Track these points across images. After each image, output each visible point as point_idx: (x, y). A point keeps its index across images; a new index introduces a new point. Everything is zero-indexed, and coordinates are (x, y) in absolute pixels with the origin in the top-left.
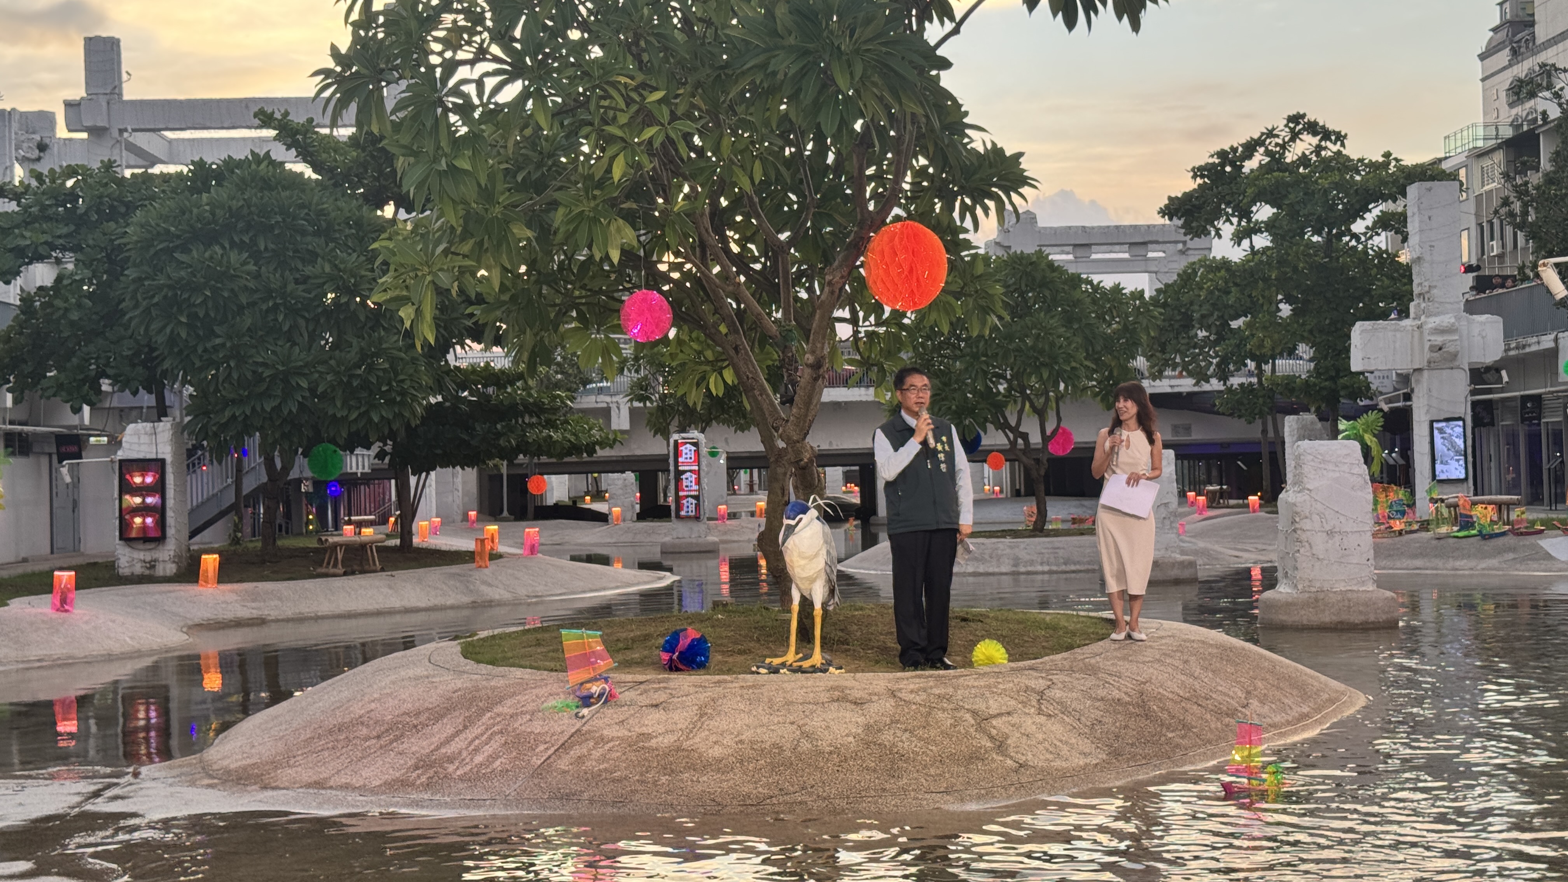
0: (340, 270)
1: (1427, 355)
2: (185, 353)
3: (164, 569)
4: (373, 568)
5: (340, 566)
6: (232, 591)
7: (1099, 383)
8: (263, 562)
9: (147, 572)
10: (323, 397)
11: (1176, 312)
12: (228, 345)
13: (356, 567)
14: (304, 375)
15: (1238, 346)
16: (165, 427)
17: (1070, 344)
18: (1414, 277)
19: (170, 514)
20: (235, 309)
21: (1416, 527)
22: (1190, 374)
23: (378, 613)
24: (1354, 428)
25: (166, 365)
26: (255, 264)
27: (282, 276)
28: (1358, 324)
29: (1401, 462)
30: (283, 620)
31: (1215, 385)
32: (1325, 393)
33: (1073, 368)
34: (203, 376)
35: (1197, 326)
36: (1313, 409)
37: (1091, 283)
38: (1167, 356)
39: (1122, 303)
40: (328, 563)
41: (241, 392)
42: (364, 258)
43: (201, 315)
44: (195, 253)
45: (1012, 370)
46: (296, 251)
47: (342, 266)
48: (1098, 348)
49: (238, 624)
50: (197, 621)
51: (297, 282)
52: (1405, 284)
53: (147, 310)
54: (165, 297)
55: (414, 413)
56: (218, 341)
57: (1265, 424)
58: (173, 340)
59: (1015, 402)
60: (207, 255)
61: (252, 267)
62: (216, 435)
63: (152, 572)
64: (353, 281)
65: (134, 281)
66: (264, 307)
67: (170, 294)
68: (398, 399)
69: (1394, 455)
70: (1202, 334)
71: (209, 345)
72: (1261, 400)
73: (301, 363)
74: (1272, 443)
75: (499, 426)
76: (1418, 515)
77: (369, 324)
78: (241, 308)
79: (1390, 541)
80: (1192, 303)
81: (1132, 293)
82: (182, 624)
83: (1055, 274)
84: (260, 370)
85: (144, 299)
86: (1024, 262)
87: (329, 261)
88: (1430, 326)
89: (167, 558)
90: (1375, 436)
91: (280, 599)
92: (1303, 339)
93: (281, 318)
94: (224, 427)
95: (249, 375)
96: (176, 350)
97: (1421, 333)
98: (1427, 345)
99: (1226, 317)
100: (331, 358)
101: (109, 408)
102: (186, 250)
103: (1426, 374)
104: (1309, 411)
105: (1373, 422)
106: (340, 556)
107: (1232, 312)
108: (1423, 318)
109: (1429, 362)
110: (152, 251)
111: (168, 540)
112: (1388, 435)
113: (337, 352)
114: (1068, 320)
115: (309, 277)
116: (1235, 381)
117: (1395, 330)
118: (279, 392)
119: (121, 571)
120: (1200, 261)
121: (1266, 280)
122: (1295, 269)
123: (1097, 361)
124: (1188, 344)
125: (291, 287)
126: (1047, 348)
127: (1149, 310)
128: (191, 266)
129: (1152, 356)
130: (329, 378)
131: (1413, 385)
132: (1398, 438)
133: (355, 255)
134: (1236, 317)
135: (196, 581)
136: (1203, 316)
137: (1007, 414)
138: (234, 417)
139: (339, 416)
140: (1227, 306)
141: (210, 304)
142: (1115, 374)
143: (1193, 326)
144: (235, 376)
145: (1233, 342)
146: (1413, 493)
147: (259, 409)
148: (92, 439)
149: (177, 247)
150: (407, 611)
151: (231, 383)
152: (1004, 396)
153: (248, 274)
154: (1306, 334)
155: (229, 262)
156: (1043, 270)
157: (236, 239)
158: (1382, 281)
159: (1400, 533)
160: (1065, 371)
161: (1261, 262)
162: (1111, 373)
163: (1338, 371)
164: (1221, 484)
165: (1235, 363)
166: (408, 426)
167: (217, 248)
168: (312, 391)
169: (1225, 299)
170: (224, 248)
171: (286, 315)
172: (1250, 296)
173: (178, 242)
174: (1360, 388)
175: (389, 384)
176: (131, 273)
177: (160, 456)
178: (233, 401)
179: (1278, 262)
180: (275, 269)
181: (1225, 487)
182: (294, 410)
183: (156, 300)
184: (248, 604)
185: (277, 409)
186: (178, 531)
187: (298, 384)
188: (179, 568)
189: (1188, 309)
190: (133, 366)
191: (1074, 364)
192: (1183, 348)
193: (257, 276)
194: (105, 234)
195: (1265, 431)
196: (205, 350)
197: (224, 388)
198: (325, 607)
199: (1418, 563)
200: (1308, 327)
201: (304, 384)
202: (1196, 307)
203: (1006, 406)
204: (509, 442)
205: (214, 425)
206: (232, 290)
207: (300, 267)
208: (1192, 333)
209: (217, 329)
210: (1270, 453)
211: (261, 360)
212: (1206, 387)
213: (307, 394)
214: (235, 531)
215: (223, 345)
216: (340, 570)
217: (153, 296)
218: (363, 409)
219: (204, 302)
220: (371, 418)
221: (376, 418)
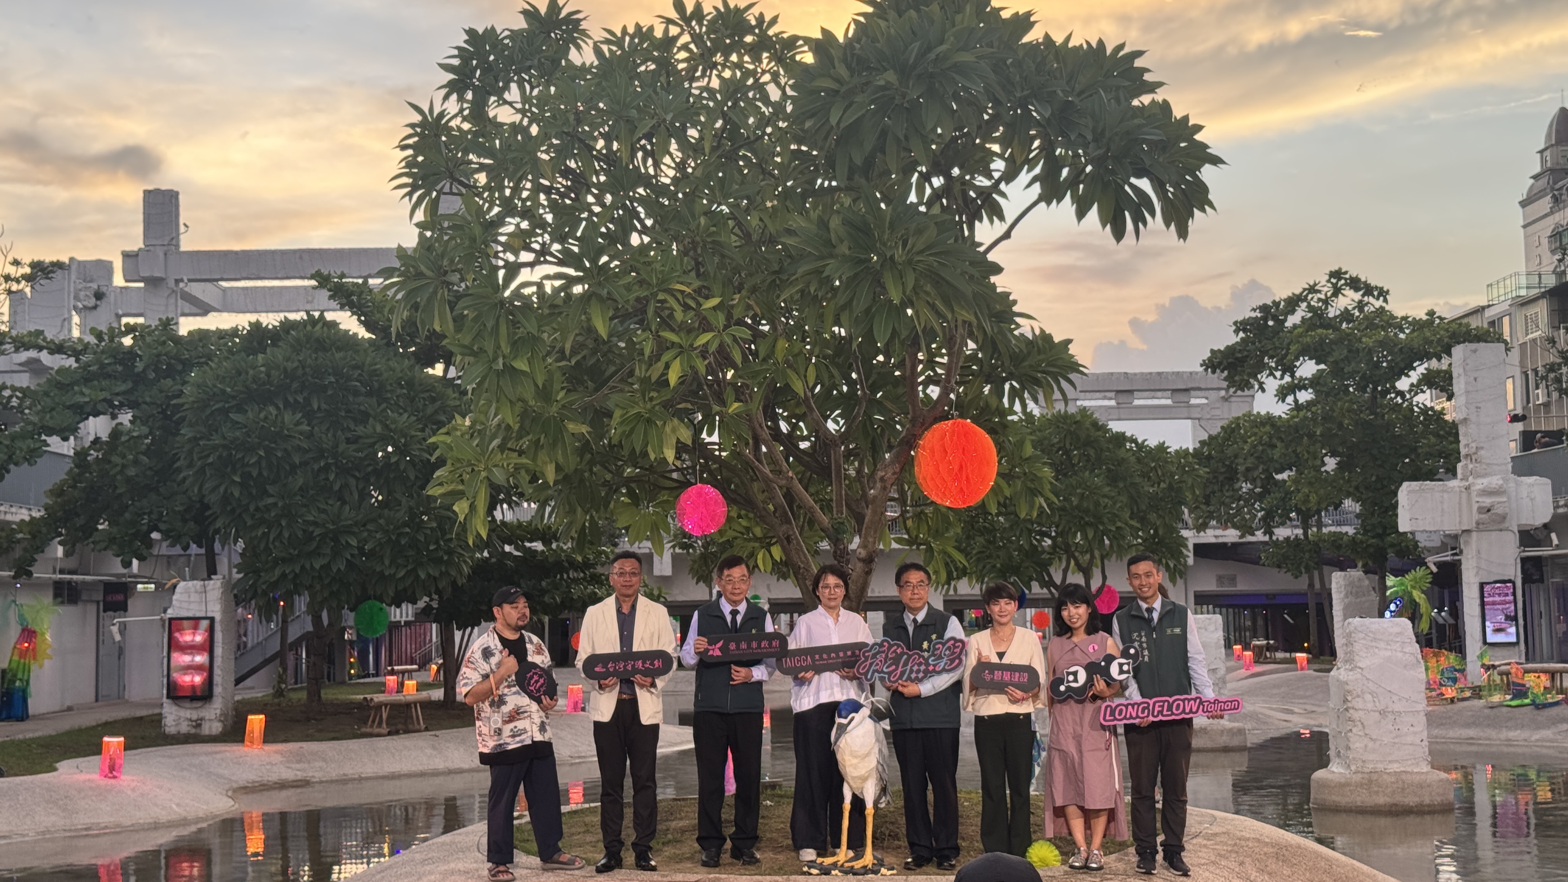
0: (391, 430)
1: (1476, 516)
2: (238, 511)
3: (210, 728)
4: (417, 727)
5: (384, 725)
6: (276, 752)
7: (1144, 540)
8: (308, 720)
9: (193, 731)
10: (371, 554)
11: (1220, 464)
12: (280, 504)
13: (400, 726)
14: (353, 534)
15: (1283, 499)
16: (215, 585)
17: (1115, 503)
18: (1461, 438)
19: (217, 671)
20: (288, 468)
21: (1468, 694)
22: (1235, 527)
23: (422, 775)
24: (1402, 584)
25: (219, 524)
26: (308, 425)
27: (334, 436)
28: (1405, 484)
29: (1452, 621)
30: (327, 782)
31: (1260, 536)
32: (1372, 550)
33: (1118, 528)
34: (253, 534)
35: (1242, 479)
36: (1360, 564)
37: (1135, 441)
38: (1212, 508)
39: (1167, 462)
40: (373, 721)
41: (291, 551)
42: (414, 418)
43: (255, 474)
44: (250, 414)
45: (1057, 527)
46: (348, 411)
47: (393, 426)
48: (1144, 508)
49: (282, 785)
50: (242, 783)
51: (348, 441)
52: (1451, 443)
53: (202, 470)
54: (220, 457)
55: (460, 572)
56: (270, 500)
57: (1311, 579)
58: (226, 499)
59: (1060, 559)
60: (262, 415)
61: (305, 428)
62: (265, 593)
63: (198, 731)
64: (403, 441)
65: (189, 440)
66: (316, 467)
67: (225, 454)
68: (446, 558)
69: (1443, 614)
70: (1246, 487)
71: (261, 504)
72: (1307, 555)
73: (350, 522)
74: (1318, 595)
75: (544, 584)
76: (1469, 677)
77: (419, 483)
78: (294, 468)
79: (1442, 709)
80: (1236, 456)
81: (1177, 452)
82: (227, 787)
83: (1100, 433)
84: (311, 529)
85: (199, 459)
86: (1068, 421)
87: (381, 422)
88: (1478, 487)
89: (213, 717)
90: (1423, 592)
91: (324, 760)
92: (1348, 495)
93: (332, 477)
94: (274, 585)
95: (300, 534)
96: (229, 508)
97: (1469, 494)
98: (1475, 507)
99: (1271, 470)
100: (380, 517)
101: (158, 556)
102: (240, 409)
103: (1474, 534)
104: (1355, 567)
105: (1421, 578)
106: (385, 716)
107: (1277, 466)
108: (1470, 478)
109: (1478, 524)
110: (208, 412)
111: (215, 699)
112: (1436, 589)
113: (386, 511)
114: (1113, 479)
115: (360, 437)
116: (1282, 533)
117: (1443, 491)
118: (328, 551)
119: (167, 730)
120: (1244, 415)
121: (1311, 435)
122: (1340, 425)
123: (1143, 520)
124: (1232, 496)
125: (342, 447)
126: (1091, 507)
127: (1194, 469)
128: (246, 427)
129: (1196, 508)
130: (378, 536)
131: (1462, 547)
132: (1446, 592)
133: (406, 415)
134: (1281, 471)
135: (242, 741)
136: (1248, 470)
137: (1052, 570)
138: (284, 575)
139: (387, 573)
140: (1272, 460)
141: (264, 464)
142: (1161, 532)
143: (1238, 480)
144: (286, 535)
145: (1278, 495)
146: (1464, 657)
147: (308, 566)
148: (140, 586)
149: (232, 407)
150: (450, 772)
151: (281, 542)
152: (1049, 553)
153: (301, 434)
154: (1351, 490)
155: (283, 422)
156: (1088, 429)
157: (291, 400)
158: (1429, 439)
159: (1452, 701)
160: (1110, 531)
161: (1306, 418)
162: (1156, 531)
163: (1385, 528)
164: (1267, 638)
165: (1280, 516)
166: (454, 583)
167: (272, 409)
168: (361, 549)
169: (1269, 452)
170: (278, 408)
171: (337, 474)
172: (1294, 451)
173: (234, 402)
174: (1407, 547)
175: (437, 543)
176: (186, 432)
177: (210, 615)
178: (284, 560)
179: (1323, 418)
180: (328, 430)
181: (1272, 642)
182: (342, 568)
183: (211, 460)
184: (293, 766)
185: (326, 567)
186: (225, 689)
187: (347, 542)
188: (225, 726)
189: (1232, 462)
190: (185, 521)
191: (1119, 524)
192: (1227, 500)
193: (309, 436)
194: (161, 391)
195: (1311, 585)
196: (257, 509)
197: (275, 547)
198: (369, 769)
199: (1471, 732)
200: (1354, 484)
201: (354, 542)
202: (1241, 460)
203: (1050, 564)
204: (554, 599)
205: (264, 583)
206: (286, 450)
207: (352, 426)
208: (1237, 486)
209: (270, 489)
210: (1317, 604)
211: (312, 518)
212: (1250, 538)
213: (356, 552)
214: (279, 683)
215: (275, 504)
216: (384, 729)
217: (208, 456)
218: (409, 568)
219: (258, 462)
220: (418, 576)
221: (423, 576)
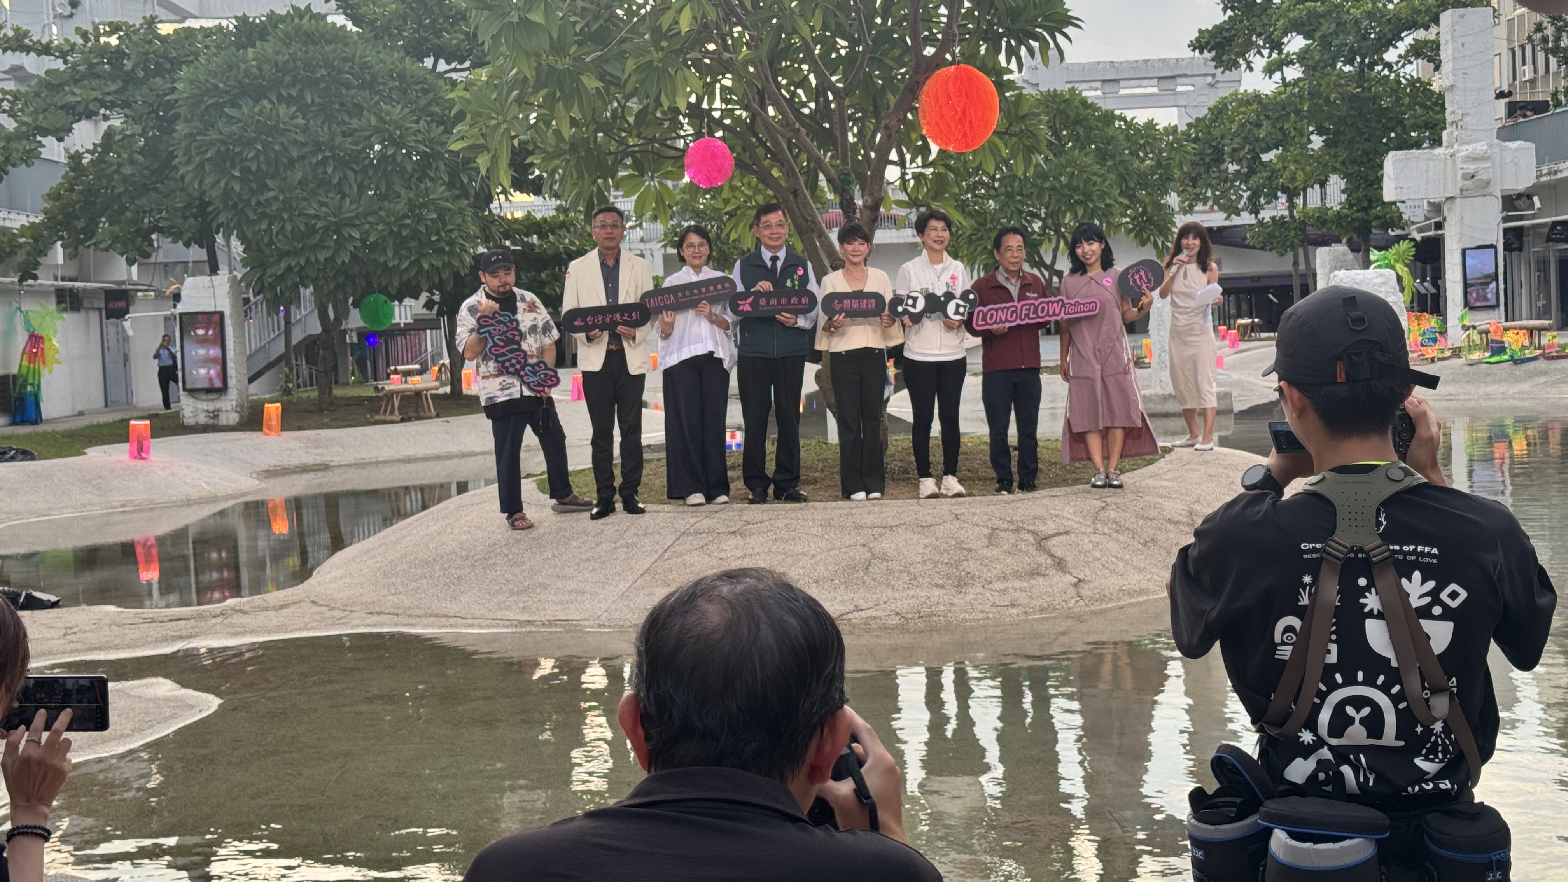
0: (385, 122)
1: (1460, 183)
2: (240, 206)
3: (227, 419)
4: (428, 414)
5: (397, 412)
6: (295, 438)
7: (1133, 219)
8: (321, 411)
9: (211, 422)
10: (374, 247)
11: (1207, 146)
12: (281, 197)
13: (412, 414)
14: (356, 226)
15: (1269, 178)
16: (222, 279)
17: (1104, 181)
18: (1447, 105)
19: (230, 365)
20: (286, 161)
21: (1450, 353)
22: (1222, 208)
23: (437, 458)
24: (1386, 258)
25: (222, 219)
26: (303, 118)
27: (330, 129)
28: (1392, 154)
29: (1433, 290)
30: (345, 465)
31: (1246, 218)
32: (1357, 224)
33: (1107, 205)
34: (257, 228)
35: (1228, 160)
36: (1344, 241)
37: (1124, 119)
38: (1198, 190)
39: (1155, 139)
40: (385, 411)
41: (296, 244)
42: (408, 110)
43: (254, 168)
44: (245, 109)
45: (1047, 208)
46: (342, 104)
47: (388, 118)
48: (1132, 185)
49: (303, 469)
50: (265, 467)
51: (344, 134)
52: (1438, 113)
53: (201, 165)
54: (218, 152)
55: (462, 262)
56: (271, 194)
57: (1296, 257)
58: (227, 193)
59: (1050, 240)
60: (257, 109)
61: (300, 121)
62: (272, 286)
63: (216, 422)
64: (398, 132)
65: (186, 137)
66: (314, 160)
67: (223, 149)
68: (447, 249)
69: (1426, 284)
70: (1233, 168)
71: (262, 198)
72: (1293, 233)
73: (352, 214)
74: (1303, 275)
75: (543, 275)
76: (1450, 342)
77: (416, 175)
78: (292, 162)
80: (1223, 137)
81: (1165, 129)
82: (251, 470)
83: (1089, 111)
84: (313, 222)
85: (197, 155)
86: (1057, 100)
87: (374, 113)
88: (1463, 154)
89: (230, 408)
90: (1406, 265)
91: (342, 446)
92: (1334, 170)
93: (330, 171)
94: (281, 278)
95: (303, 227)
96: (231, 203)
97: (1454, 161)
98: (1460, 172)
99: (1258, 150)
100: (380, 209)
101: (161, 263)
102: (235, 105)
103: (1458, 201)
104: (1340, 242)
105: (1404, 253)
106: (396, 404)
107: (1263, 145)
108: (1456, 146)
109: (1462, 190)
110: (203, 107)
111: (230, 390)
112: (1419, 264)
113: (386, 203)
114: (1102, 156)
115: (356, 130)
116: (1266, 215)
117: (1428, 159)
118: (332, 244)
119: (186, 421)
120: (1231, 95)
121: (1298, 112)
122: (1327, 100)
123: (1131, 197)
124: (1218, 177)
125: (339, 140)
126: (1081, 185)
127: (1182, 146)
128: (241, 121)
129: (1182, 191)
130: (380, 227)
131: (1446, 214)
132: (1429, 267)
133: (399, 107)
134: (1268, 150)
135: (260, 429)
136: (1234, 150)
137: (1042, 251)
138: (289, 269)
139: (390, 265)
140: (1258, 140)
141: (262, 158)
142: (1149, 210)
143: (1224, 161)
144: (289, 228)
145: (1265, 175)
146: (1445, 321)
147: (313, 259)
148: (140, 294)
149: (226, 102)
150: (463, 455)
151: (285, 236)
152: (1039, 235)
153: (297, 127)
154: (1338, 165)
155: (278, 116)
156: (1077, 107)
157: (284, 93)
158: (1415, 110)
159: (1436, 359)
160: (1100, 208)
161: (1293, 94)
162: (1145, 209)
163: (1370, 202)
164: (1251, 317)
165: (1266, 196)
166: (456, 274)
167: (265, 102)
168: (363, 240)
169: (1256, 132)
170: (272, 102)
171: (335, 168)
172: (1281, 129)
173: (227, 98)
174: (1392, 218)
175: (438, 234)
176: (183, 128)
177: (218, 309)
178: (288, 254)
179: (1309, 94)
180: (323, 123)
181: (1256, 320)
182: (347, 260)
183: (209, 155)
184: (312, 451)
185: (331, 260)
186: (239, 381)
187: (350, 234)
188: (241, 417)
189: (1219, 143)
190: (185, 217)
191: (1108, 201)
192: (1214, 182)
193: (305, 129)
194: (152, 90)
195: (1296, 264)
196: (259, 203)
197: (279, 241)
198: (386, 453)
199: (1450, 389)
200: (1340, 159)
201: (356, 235)
202: (1227, 141)
203: (1041, 245)
204: (554, 290)
205: (270, 277)
206: (282, 144)
207: (347, 119)
208: (1223, 167)
209: (270, 183)
210: (1301, 285)
211: (313, 212)
212: (1236, 221)
213: (359, 244)
214: (286, 382)
215: (276, 198)
216: (397, 417)
217: (206, 151)
218: (413, 258)
219: (257, 156)
220: (421, 268)
221: (426, 266)
